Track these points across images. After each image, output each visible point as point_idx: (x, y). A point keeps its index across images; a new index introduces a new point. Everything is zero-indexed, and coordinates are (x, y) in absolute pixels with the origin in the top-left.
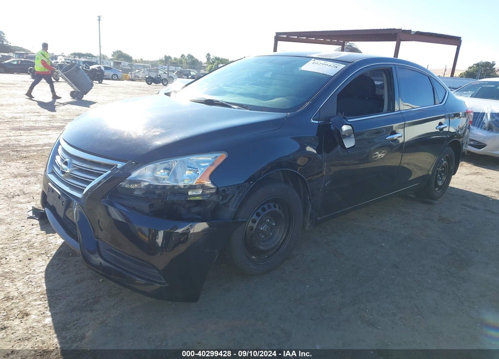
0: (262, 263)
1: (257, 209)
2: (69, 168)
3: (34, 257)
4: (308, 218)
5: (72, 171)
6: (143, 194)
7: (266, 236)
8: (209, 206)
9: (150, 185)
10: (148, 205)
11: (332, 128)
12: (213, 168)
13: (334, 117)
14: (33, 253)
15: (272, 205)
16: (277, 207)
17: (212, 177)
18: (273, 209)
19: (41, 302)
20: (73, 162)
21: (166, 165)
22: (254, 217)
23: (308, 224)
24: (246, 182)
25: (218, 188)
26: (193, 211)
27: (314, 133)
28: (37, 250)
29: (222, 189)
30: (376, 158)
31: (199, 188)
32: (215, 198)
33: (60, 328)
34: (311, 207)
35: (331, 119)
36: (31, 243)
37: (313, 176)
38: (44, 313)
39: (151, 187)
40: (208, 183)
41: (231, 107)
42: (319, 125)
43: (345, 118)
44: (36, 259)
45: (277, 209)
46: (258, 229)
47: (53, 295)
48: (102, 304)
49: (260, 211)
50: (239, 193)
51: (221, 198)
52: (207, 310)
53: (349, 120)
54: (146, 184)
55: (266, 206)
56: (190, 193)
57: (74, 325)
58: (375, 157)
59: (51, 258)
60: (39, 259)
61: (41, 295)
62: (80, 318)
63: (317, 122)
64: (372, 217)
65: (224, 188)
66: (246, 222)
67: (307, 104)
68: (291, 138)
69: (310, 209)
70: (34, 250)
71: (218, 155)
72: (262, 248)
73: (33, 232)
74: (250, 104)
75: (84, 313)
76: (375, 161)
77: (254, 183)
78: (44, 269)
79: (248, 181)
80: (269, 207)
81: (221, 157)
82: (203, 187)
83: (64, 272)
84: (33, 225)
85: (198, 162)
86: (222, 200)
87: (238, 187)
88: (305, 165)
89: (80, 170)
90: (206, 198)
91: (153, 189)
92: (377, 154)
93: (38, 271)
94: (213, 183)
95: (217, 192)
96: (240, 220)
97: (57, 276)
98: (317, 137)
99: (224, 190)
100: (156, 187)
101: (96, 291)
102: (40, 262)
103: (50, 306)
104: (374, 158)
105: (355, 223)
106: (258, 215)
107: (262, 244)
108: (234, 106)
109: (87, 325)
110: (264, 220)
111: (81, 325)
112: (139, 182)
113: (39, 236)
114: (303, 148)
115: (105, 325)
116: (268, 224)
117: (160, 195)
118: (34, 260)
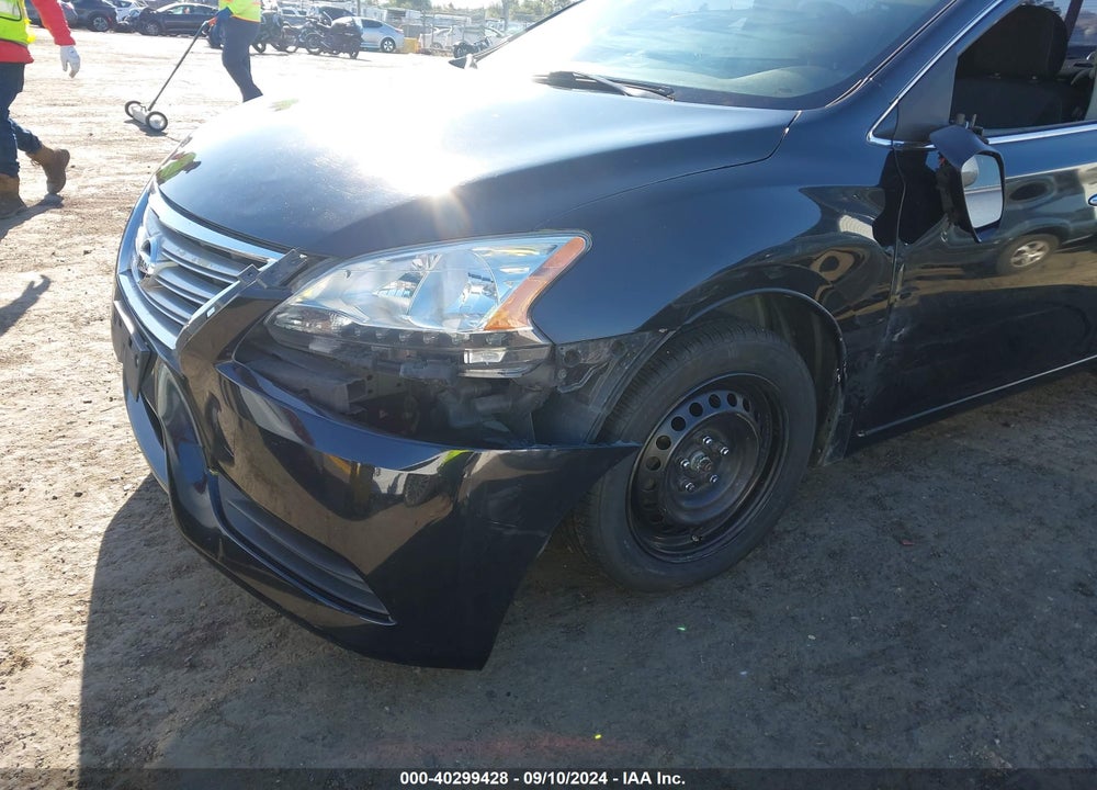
0: (681, 560)
1: (677, 408)
2: (153, 261)
3: (92, 487)
4: (831, 434)
5: (161, 271)
6: (336, 352)
7: (697, 484)
8: (530, 396)
9: (353, 327)
10: (345, 385)
11: (933, 162)
12: (543, 282)
13: (942, 127)
14: (90, 477)
15: (722, 395)
16: (740, 400)
17: (534, 312)
18: (726, 408)
19: (69, 627)
20: (164, 246)
21: (404, 268)
22: (666, 430)
23: (829, 451)
24: (644, 328)
25: (554, 347)
26: (480, 408)
27: (872, 177)
28: (103, 471)
29: (565, 349)
30: (1019, 262)
31: (495, 345)
32: (543, 375)
33: (97, 715)
34: (841, 401)
35: (932, 136)
36: (96, 448)
37: (857, 308)
38: (68, 662)
39: (358, 332)
40: (525, 329)
41: (622, 93)
42: (893, 154)
43: (978, 133)
44: (95, 494)
45: (739, 408)
46: (674, 465)
47: (107, 607)
48: (225, 647)
49: (684, 413)
50: (619, 364)
51: (562, 375)
52: (509, 694)
53: (992, 141)
54: (346, 322)
55: (703, 400)
56: (470, 357)
57: (135, 710)
58: (1017, 259)
59: (130, 494)
60: (103, 496)
61: (77, 604)
62: (157, 688)
63: (886, 143)
64: (1006, 425)
65: (572, 347)
66: (637, 449)
67: (861, 84)
68: (800, 190)
69: (839, 411)
70: (96, 470)
71: (562, 240)
72: (684, 518)
73: (108, 418)
74: (681, 84)
75: (172, 674)
76: (1017, 272)
77: (671, 333)
78: (102, 526)
79: (652, 325)
80: (715, 403)
81: (570, 246)
82: (508, 339)
83: (154, 538)
84: (111, 399)
85: (497, 263)
86: (568, 381)
87: (619, 344)
88: (839, 279)
89: (181, 271)
90: (520, 375)
91: (362, 338)
92: (1024, 252)
93: (88, 530)
94: (538, 329)
95: (553, 358)
96: (619, 443)
97: (133, 549)
98: (880, 189)
99: (573, 354)
100: (370, 333)
101: (221, 603)
102: (102, 506)
103: (89, 641)
104: (1016, 263)
105: (957, 441)
106: (678, 424)
107: (684, 504)
108: (629, 90)
109: (171, 712)
110: (696, 438)
111: (156, 711)
112: (324, 315)
113: (119, 431)
114: (829, 221)
115: (217, 718)
116: (708, 451)
117: (382, 356)
118: (88, 499)
